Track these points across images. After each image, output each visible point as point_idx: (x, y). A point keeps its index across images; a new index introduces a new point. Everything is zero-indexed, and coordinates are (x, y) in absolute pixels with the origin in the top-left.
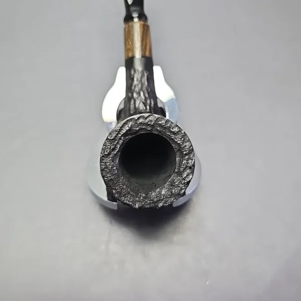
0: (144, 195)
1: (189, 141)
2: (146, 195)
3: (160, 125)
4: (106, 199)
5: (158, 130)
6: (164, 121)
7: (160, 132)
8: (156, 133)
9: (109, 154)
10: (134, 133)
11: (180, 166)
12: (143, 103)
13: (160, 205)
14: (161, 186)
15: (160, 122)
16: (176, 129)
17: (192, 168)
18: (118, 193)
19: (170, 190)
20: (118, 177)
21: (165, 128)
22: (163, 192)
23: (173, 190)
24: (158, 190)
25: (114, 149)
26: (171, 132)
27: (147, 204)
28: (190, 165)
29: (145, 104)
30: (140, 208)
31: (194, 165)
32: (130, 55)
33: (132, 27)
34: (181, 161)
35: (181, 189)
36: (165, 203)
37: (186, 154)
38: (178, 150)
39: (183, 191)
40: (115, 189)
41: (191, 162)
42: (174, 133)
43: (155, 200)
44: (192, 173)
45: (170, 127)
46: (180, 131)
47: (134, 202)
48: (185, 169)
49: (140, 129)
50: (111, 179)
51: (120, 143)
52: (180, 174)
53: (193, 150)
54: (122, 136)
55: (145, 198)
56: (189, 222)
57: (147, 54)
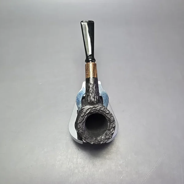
0: (95, 139)
1: (113, 117)
2: (96, 139)
3: (102, 110)
4: (77, 139)
5: (100, 112)
6: (103, 109)
7: (101, 113)
8: (100, 113)
9: (81, 122)
10: (91, 113)
11: (109, 127)
12: (94, 97)
13: (102, 143)
14: (102, 135)
15: (101, 109)
16: (108, 112)
17: (114, 128)
18: (84, 138)
19: (105, 137)
20: (85, 131)
21: (104, 111)
22: (103, 138)
23: (107, 137)
24: (101, 137)
25: (83, 120)
26: (106, 113)
27: (96, 142)
28: (113, 126)
29: (94, 98)
30: (93, 144)
31: (115, 127)
32: (88, 77)
33: (89, 65)
34: (110, 125)
35: (110, 136)
36: (103, 142)
37: (112, 122)
38: (109, 120)
39: (111, 137)
40: (83, 136)
41: (114, 125)
42: (107, 113)
43: (99, 141)
44: (114, 130)
45: (105, 111)
46: (109, 113)
47: (91, 141)
48: (111, 128)
49: (94, 112)
50: (82, 132)
51: (86, 117)
52: (109, 130)
53: (114, 120)
54: (86, 114)
55: (95, 140)
56: (113, 149)
57: (95, 77)
